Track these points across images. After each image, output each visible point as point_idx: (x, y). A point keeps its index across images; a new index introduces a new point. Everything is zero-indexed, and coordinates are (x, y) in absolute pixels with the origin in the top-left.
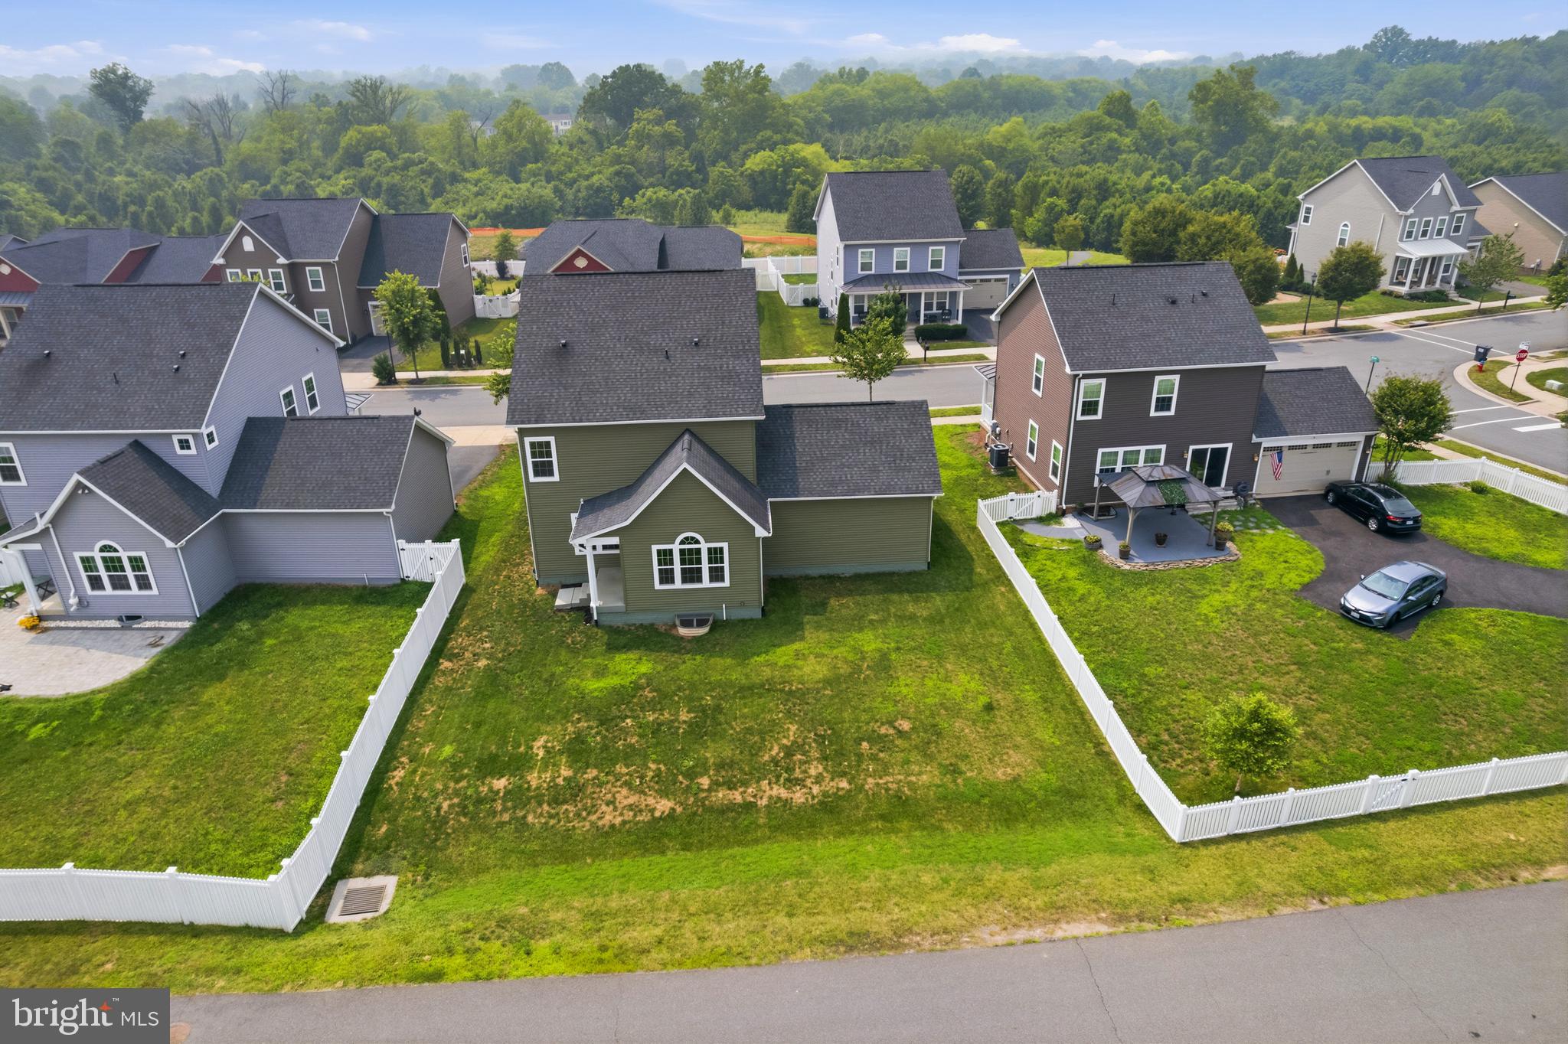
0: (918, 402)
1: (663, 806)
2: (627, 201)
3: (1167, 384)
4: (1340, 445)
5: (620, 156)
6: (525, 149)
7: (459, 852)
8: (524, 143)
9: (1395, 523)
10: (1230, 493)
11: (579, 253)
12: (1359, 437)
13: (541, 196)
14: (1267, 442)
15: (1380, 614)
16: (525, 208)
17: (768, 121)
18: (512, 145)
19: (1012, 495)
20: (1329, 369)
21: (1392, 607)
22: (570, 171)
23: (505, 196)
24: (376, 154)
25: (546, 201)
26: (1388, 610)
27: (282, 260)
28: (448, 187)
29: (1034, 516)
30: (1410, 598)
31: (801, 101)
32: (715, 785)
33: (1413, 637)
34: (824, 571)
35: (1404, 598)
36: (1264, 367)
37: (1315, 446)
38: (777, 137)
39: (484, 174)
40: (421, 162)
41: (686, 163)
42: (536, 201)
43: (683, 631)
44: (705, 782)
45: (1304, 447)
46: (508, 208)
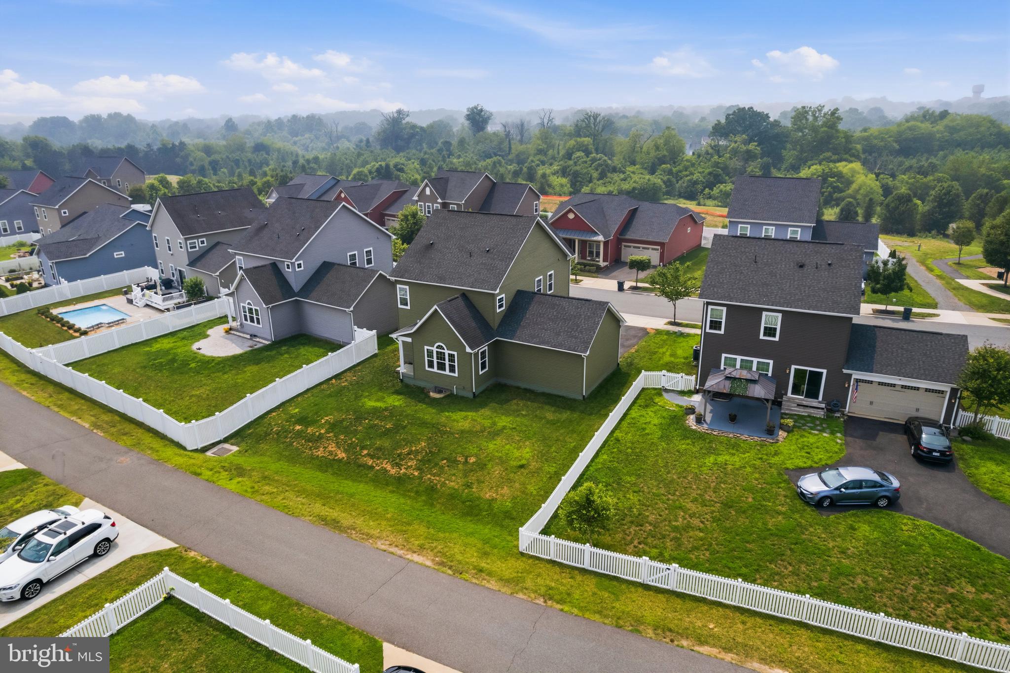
0: (603, 302)
1: (342, 455)
2: (707, 191)
3: (772, 319)
4: (927, 390)
5: (719, 163)
6: (664, 156)
7: (263, 446)
8: (665, 153)
9: (923, 451)
10: (823, 406)
11: (570, 211)
12: (946, 388)
13: (654, 184)
14: (856, 375)
15: (812, 494)
16: (644, 190)
17: (831, 146)
18: (657, 152)
19: (664, 372)
20: (949, 335)
21: (825, 491)
22: (686, 171)
23: (635, 182)
24: (579, 154)
25: (657, 187)
26: (818, 493)
27: (439, 200)
28: (609, 175)
29: (679, 389)
30: (843, 490)
31: (877, 133)
32: (368, 455)
33: (832, 517)
34: (527, 387)
35: (838, 489)
36: (851, 319)
37: (903, 387)
38: (835, 157)
39: (637, 169)
40: (600, 160)
41: (757, 170)
42: (652, 186)
43: (432, 394)
44: (365, 452)
45: (894, 385)
46: (634, 189)
